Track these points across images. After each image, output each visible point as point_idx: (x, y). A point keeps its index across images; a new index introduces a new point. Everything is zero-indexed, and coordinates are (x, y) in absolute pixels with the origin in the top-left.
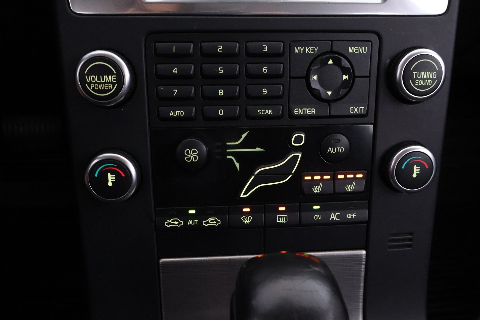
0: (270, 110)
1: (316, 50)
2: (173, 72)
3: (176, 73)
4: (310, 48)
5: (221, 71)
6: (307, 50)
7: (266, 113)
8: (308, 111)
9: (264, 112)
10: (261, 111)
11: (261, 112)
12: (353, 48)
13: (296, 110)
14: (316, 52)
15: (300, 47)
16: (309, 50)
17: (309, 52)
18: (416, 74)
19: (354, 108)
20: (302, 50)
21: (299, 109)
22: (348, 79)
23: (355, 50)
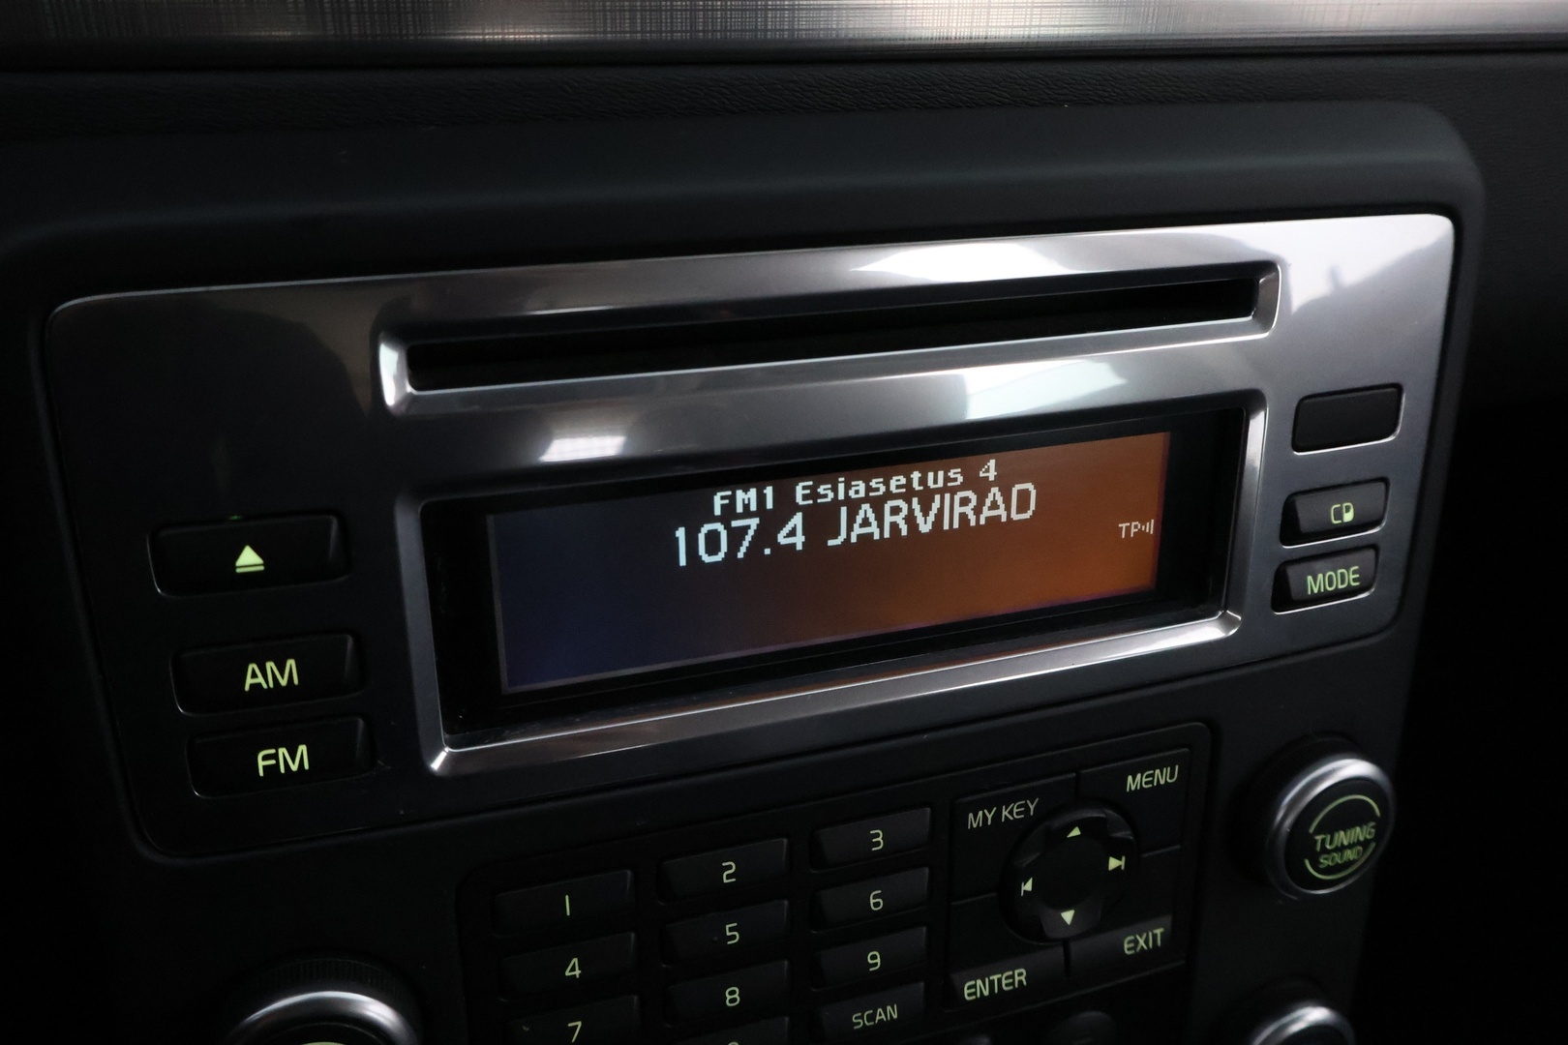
0: (889, 1008)
1: (1032, 807)
2: (567, 973)
3: (578, 976)
4: (1013, 807)
5: (734, 937)
6: (1005, 813)
7: (878, 1018)
8: (1004, 982)
9: (871, 1018)
10: (862, 1017)
11: (861, 1021)
12: (1139, 776)
13: (969, 988)
14: (1032, 814)
15: (986, 811)
16: (1010, 813)
17: (1011, 818)
18: (1323, 841)
19: (1136, 938)
20: (990, 817)
21: (979, 982)
22: (1123, 868)
23: (1144, 780)
